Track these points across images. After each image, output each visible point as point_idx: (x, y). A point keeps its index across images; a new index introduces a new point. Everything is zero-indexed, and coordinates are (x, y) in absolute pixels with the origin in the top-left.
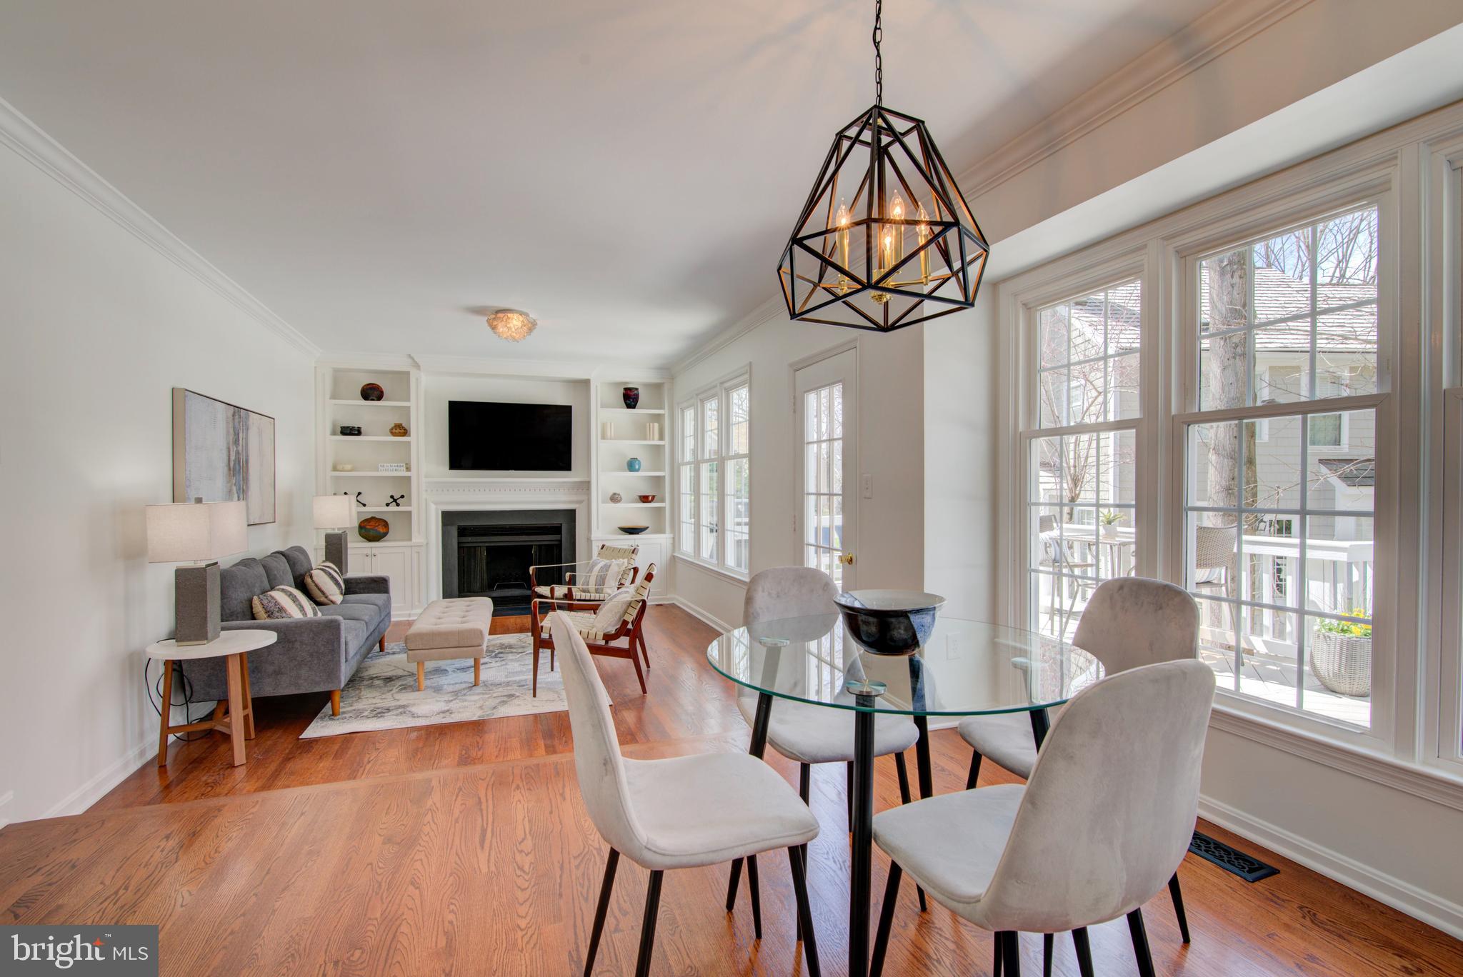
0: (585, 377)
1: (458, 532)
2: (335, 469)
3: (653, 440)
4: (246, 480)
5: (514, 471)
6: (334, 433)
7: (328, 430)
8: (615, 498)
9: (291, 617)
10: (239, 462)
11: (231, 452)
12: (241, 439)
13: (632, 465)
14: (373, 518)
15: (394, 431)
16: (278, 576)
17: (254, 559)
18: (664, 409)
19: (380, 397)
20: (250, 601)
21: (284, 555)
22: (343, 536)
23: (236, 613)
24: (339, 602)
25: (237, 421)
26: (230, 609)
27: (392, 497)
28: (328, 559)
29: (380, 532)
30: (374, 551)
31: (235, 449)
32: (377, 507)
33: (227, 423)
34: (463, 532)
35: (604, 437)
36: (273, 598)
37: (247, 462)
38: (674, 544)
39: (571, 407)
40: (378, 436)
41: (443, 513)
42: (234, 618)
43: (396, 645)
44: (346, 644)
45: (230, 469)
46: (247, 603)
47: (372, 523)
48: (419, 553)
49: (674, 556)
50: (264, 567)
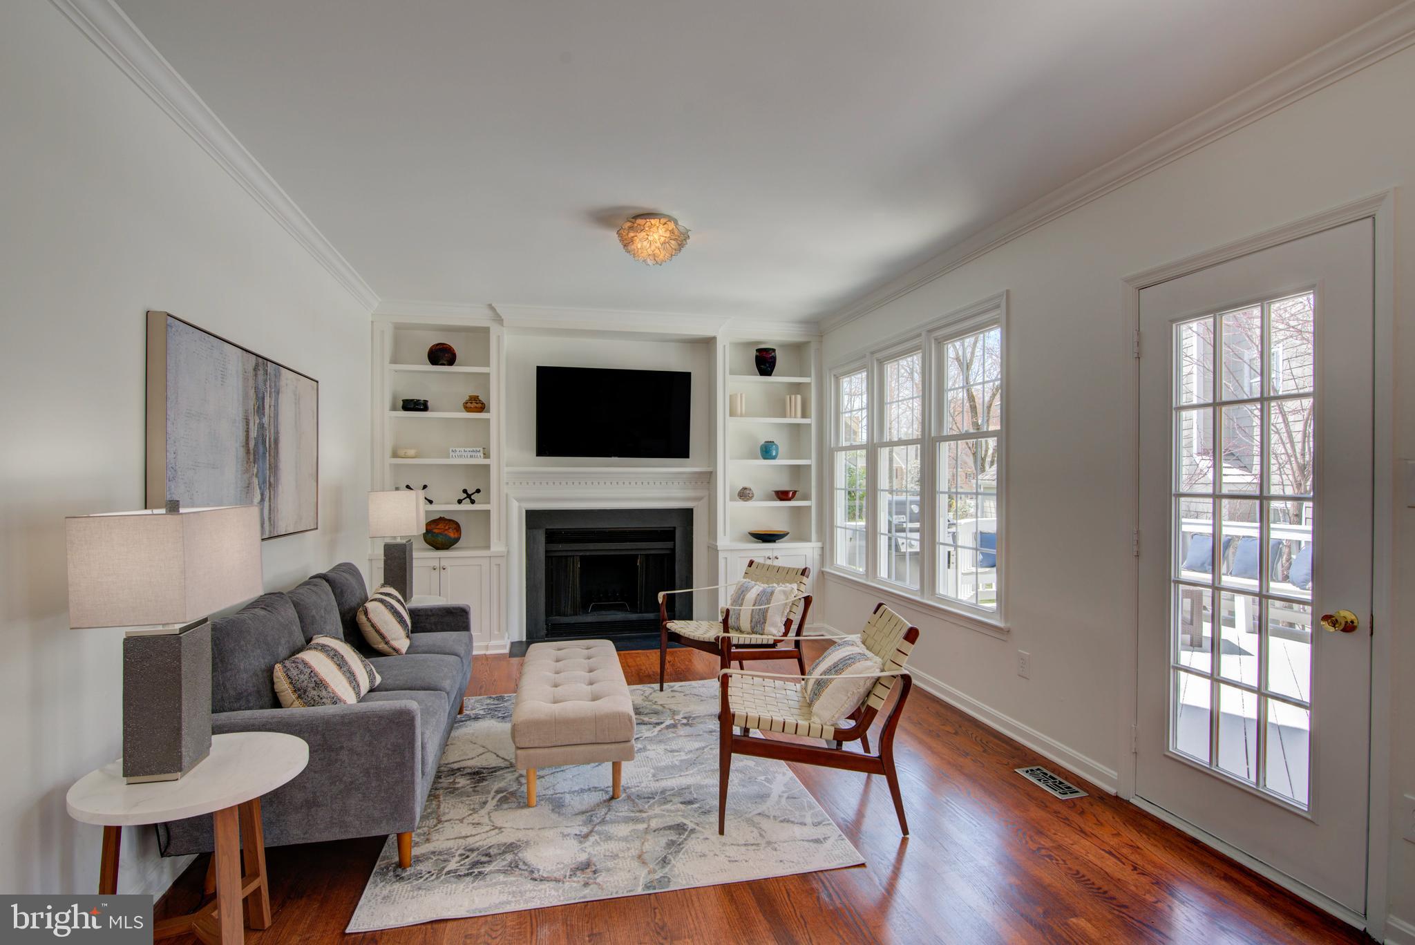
0: (708, 333)
1: (546, 537)
2: (395, 455)
3: (795, 417)
4: (274, 468)
5: (617, 458)
6: (394, 408)
7: (388, 403)
8: (744, 494)
9: (335, 700)
10: (264, 442)
11: (251, 424)
12: (267, 407)
13: (767, 451)
14: (441, 519)
15: (469, 405)
16: (318, 618)
17: (279, 594)
18: (810, 376)
19: (451, 362)
20: (270, 671)
21: (327, 581)
22: (408, 548)
23: (245, 694)
24: (404, 650)
25: (261, 377)
26: (235, 689)
27: (465, 491)
28: (388, 582)
29: (450, 538)
30: (443, 563)
31: (257, 421)
32: (447, 506)
33: (245, 379)
34: (552, 537)
35: (732, 414)
36: (306, 664)
37: (276, 441)
38: (822, 556)
39: (690, 373)
40: (446, 413)
41: (527, 512)
42: (243, 702)
43: (477, 701)
44: (423, 748)
45: (248, 452)
46: (265, 674)
47: (441, 526)
48: (499, 565)
49: (823, 572)
50: (296, 605)
